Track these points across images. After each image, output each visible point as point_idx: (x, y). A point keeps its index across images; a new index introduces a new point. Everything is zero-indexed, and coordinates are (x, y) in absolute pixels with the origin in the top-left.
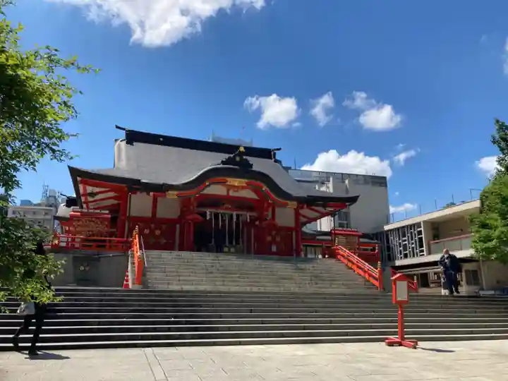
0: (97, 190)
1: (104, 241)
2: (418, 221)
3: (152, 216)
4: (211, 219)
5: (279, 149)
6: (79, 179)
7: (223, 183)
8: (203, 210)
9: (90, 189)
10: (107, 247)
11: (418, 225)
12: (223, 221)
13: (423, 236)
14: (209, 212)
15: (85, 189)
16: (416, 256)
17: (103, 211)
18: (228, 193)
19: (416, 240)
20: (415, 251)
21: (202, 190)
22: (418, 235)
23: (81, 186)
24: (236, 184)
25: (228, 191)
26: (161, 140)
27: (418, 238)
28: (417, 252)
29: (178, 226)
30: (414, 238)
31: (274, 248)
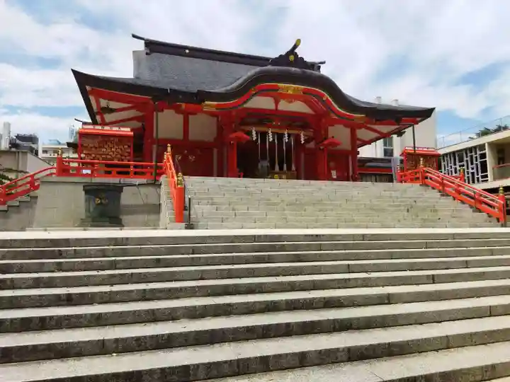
0: (113, 105)
1: (128, 166)
2: (481, 143)
3: (184, 139)
4: (257, 139)
5: (323, 63)
6: (88, 88)
8: (247, 128)
9: (103, 103)
10: (132, 174)
11: (482, 147)
13: (487, 159)
14: (254, 131)
15: (98, 103)
16: (476, 181)
17: (122, 129)
18: (277, 106)
19: (477, 164)
20: (476, 176)
21: (245, 102)
22: (481, 159)
23: (92, 98)
24: (290, 92)
25: (277, 103)
26: (187, 51)
27: (480, 162)
28: (478, 178)
29: (215, 151)
30: (475, 162)
31: (334, 174)
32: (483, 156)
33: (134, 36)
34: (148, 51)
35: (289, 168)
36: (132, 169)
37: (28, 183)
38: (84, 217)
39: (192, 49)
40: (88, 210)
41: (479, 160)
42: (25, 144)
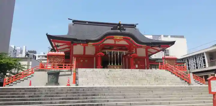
0: (59, 44)
1: (62, 65)
2: (203, 52)
3: (84, 54)
4: (108, 54)
6: (51, 40)
7: (113, 38)
8: (104, 50)
9: (57, 44)
10: (64, 68)
11: (203, 54)
12: (114, 55)
14: (107, 51)
15: (55, 44)
16: (202, 67)
17: (61, 53)
18: (115, 43)
19: (202, 61)
20: (202, 65)
21: (103, 42)
22: (203, 58)
23: (53, 43)
24: (118, 38)
25: (115, 42)
26: (87, 23)
27: (203, 60)
28: (202, 66)
29: (95, 58)
30: (201, 60)
31: (137, 66)
32: (204, 57)
33: (69, 19)
34: (73, 24)
35: (120, 64)
36: (64, 66)
37: (31, 71)
38: (47, 82)
39: (89, 22)
40: (48, 80)
41: (202, 59)
42: (32, 54)
